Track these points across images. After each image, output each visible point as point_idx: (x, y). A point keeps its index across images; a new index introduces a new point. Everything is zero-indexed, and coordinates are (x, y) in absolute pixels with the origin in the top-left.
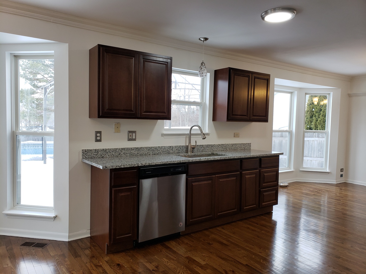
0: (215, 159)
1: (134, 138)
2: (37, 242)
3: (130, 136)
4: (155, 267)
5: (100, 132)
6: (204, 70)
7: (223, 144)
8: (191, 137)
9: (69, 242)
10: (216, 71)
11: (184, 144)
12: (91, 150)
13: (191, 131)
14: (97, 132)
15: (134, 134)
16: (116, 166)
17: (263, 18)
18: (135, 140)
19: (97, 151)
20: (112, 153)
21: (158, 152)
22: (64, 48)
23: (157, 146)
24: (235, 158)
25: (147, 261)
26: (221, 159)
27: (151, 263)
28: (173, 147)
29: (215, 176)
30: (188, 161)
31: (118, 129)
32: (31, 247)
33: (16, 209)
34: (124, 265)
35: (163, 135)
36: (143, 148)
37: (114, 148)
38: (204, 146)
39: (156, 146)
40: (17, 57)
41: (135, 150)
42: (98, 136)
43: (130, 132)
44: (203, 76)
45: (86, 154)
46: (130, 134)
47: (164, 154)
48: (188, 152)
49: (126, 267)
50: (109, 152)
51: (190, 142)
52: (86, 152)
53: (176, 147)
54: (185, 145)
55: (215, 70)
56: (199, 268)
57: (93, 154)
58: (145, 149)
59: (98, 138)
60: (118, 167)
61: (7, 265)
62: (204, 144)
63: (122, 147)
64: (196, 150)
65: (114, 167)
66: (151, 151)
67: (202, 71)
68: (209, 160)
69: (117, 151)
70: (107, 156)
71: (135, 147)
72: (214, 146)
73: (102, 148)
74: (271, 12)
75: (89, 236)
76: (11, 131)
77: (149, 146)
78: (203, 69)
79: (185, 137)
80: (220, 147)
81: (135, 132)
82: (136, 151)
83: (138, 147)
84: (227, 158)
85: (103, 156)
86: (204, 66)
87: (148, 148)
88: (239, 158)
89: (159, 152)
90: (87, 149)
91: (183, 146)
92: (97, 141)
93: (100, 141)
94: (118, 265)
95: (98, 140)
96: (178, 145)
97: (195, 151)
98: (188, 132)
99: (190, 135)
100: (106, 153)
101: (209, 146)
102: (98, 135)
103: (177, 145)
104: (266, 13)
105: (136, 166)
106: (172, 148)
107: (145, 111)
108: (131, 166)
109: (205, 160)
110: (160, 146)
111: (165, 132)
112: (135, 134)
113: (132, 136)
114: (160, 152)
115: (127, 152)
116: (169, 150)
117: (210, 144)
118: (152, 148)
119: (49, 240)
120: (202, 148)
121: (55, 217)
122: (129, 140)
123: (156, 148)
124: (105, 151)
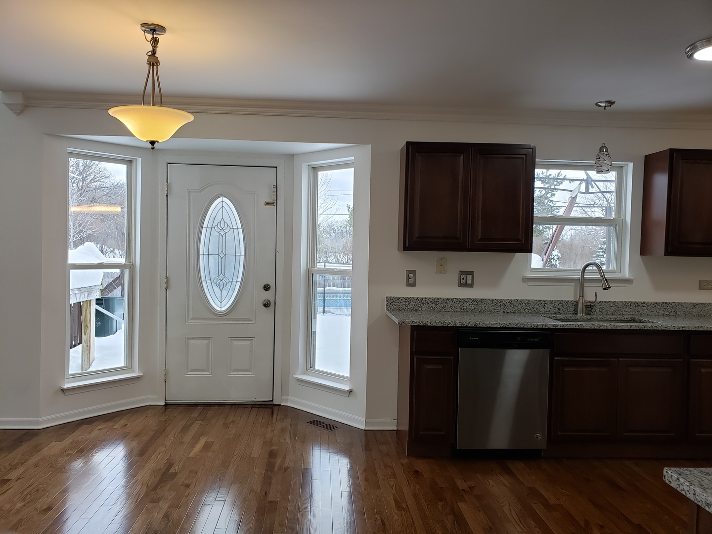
0: (617, 328)
1: (469, 282)
2: (327, 422)
3: (462, 279)
4: (469, 487)
5: (414, 272)
6: (603, 160)
7: (668, 301)
8: (585, 284)
9: (365, 430)
10: (647, 158)
11: (571, 298)
12: (398, 298)
13: (585, 273)
14: (409, 272)
15: (469, 277)
16: (419, 323)
17: (690, 57)
18: (471, 286)
19: (408, 300)
20: (432, 305)
21: (514, 309)
22: (365, 151)
23: (513, 298)
24: (668, 328)
25: (461, 477)
26: (632, 328)
27: (465, 481)
28: (546, 302)
29: (617, 359)
30: (553, 326)
31: (441, 267)
32: (318, 426)
33: (308, 374)
34: (424, 474)
35: (526, 280)
36: (486, 300)
37: (434, 297)
38: (617, 304)
39: (510, 298)
40: (315, 169)
41: (471, 303)
42: (411, 278)
43: (462, 273)
44: (603, 170)
45: (393, 303)
46: (464, 276)
47: (527, 314)
48: (576, 314)
49: (425, 476)
50: (427, 303)
51: (582, 295)
52: (392, 301)
53: (551, 302)
54: (573, 299)
55: (645, 156)
56: (541, 506)
57: (402, 304)
58: (488, 302)
59: (411, 280)
60: (422, 324)
61: (285, 440)
62: (617, 300)
63: (448, 297)
64: (598, 310)
65: (416, 324)
66: (500, 307)
67: (600, 163)
68: (602, 327)
69: (440, 302)
70: (424, 309)
71: (471, 298)
72: (644, 305)
73: (415, 296)
74: (703, 47)
75: (395, 428)
76: (306, 268)
77: (496, 298)
78: (601, 159)
79: (573, 284)
80: (659, 307)
81: (471, 273)
82: (473, 305)
83: (477, 298)
84: (646, 328)
85: (417, 308)
86: (606, 153)
87: (495, 301)
88: (681, 329)
89: (516, 309)
90: (393, 296)
91: (568, 301)
92: (408, 285)
93: (413, 285)
94: (417, 472)
95: (411, 284)
96: (556, 300)
97: (595, 313)
98: (578, 276)
99: (582, 282)
100: (422, 304)
101: (631, 303)
102: (411, 275)
103: (554, 299)
104: (694, 48)
105: (452, 325)
106: (543, 304)
107: (480, 238)
108: (442, 325)
109: (593, 328)
110: (519, 298)
111: (530, 275)
112: (471, 276)
113: (466, 279)
114: (519, 309)
115: (456, 305)
116: (538, 306)
117: (633, 301)
118: (503, 302)
119: (342, 423)
120: (613, 308)
121: (350, 392)
122: (461, 285)
123: (510, 302)
124: (420, 300)
